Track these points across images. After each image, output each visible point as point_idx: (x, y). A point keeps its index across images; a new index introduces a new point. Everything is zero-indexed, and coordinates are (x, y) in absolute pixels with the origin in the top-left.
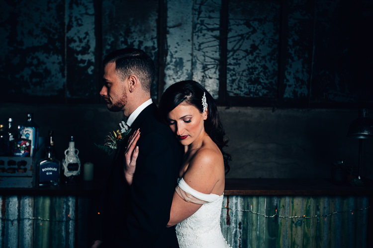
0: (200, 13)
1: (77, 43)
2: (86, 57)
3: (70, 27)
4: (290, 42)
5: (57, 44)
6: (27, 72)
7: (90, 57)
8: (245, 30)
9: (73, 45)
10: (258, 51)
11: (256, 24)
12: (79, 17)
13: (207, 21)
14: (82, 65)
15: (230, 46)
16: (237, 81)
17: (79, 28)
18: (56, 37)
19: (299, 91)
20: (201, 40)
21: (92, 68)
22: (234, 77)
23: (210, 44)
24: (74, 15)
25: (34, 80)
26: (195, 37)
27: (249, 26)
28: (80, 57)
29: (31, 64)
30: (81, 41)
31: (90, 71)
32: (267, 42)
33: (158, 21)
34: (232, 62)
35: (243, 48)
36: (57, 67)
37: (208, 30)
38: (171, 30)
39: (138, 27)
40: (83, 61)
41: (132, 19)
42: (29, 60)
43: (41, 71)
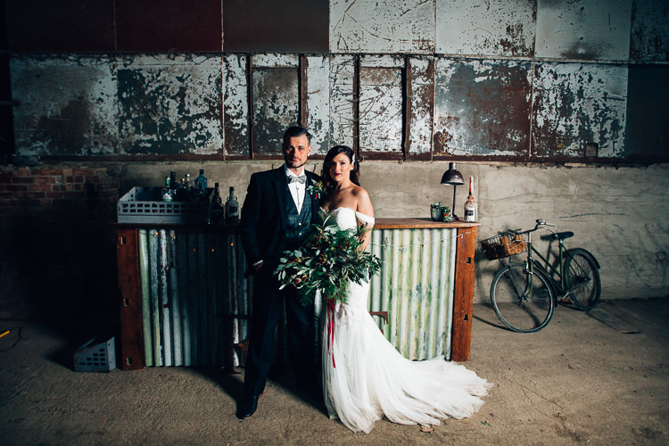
0: (335, 80)
1: (233, 109)
2: (240, 121)
3: (226, 97)
4: (414, 104)
5: (217, 111)
6: (192, 135)
7: (243, 120)
8: (375, 94)
9: (228, 112)
10: (386, 112)
11: (384, 89)
12: (234, 88)
13: (341, 87)
14: (236, 128)
15: (361, 109)
16: (368, 139)
17: (234, 97)
18: (216, 105)
19: (424, 146)
20: (337, 103)
21: (245, 130)
22: (366, 135)
23: (344, 107)
24: (229, 86)
25: (199, 142)
26: (332, 101)
27: (378, 90)
28: (235, 121)
29: (196, 129)
30: (235, 108)
31: (243, 133)
32: (394, 104)
33: (299, 88)
34: (364, 122)
35: (374, 109)
36: (217, 130)
37: (343, 94)
38: (310, 96)
39: (283, 94)
40: (237, 125)
41: (278, 88)
42: (194, 125)
43: (204, 134)
